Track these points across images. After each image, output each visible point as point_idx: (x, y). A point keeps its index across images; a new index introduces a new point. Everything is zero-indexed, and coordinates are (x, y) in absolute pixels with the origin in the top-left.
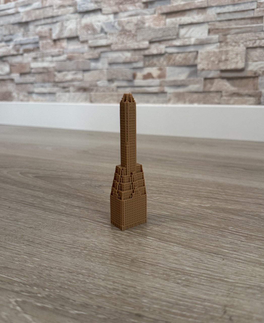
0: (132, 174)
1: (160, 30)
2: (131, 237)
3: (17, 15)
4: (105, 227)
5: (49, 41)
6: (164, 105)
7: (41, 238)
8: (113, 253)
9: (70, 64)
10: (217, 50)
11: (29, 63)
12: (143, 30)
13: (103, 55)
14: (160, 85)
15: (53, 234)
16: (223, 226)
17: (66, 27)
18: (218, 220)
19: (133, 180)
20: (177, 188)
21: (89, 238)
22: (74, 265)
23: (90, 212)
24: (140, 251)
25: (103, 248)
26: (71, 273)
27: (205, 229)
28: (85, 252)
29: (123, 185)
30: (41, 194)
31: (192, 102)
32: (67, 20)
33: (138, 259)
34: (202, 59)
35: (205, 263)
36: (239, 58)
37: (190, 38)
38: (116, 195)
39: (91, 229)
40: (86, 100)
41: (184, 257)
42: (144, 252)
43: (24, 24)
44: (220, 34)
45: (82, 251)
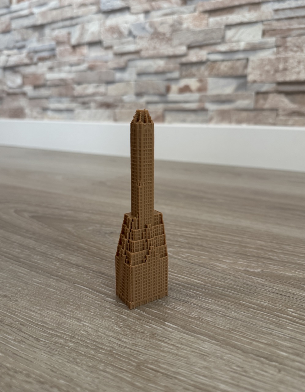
0: (146, 227)
1: (200, 32)
2: (141, 322)
3: (31, 17)
4: (107, 301)
5: (68, 47)
6: (205, 126)
7: (15, 315)
8: (111, 351)
9: (91, 75)
10: (273, 57)
11: (43, 74)
12: (179, 32)
13: (131, 64)
14: (201, 100)
15: (32, 309)
16: (279, 306)
17: (88, 30)
18: (272, 295)
19: (147, 235)
20: (215, 239)
21: (81, 320)
22: (50, 367)
23: (90, 274)
24: (152, 348)
25: (97, 340)
26: (42, 383)
27: (253, 312)
28: (70, 344)
29: (132, 244)
30: (31, 243)
31: (239, 122)
32: (89, 22)
33: (148, 363)
34: (253, 69)
35: (251, 376)
36: (301, 66)
37: (238, 41)
38: (123, 257)
39: (86, 305)
40: (109, 118)
41: (218, 362)
42: (157, 350)
43: (39, 28)
44: (278, 36)
45: (66, 342)
